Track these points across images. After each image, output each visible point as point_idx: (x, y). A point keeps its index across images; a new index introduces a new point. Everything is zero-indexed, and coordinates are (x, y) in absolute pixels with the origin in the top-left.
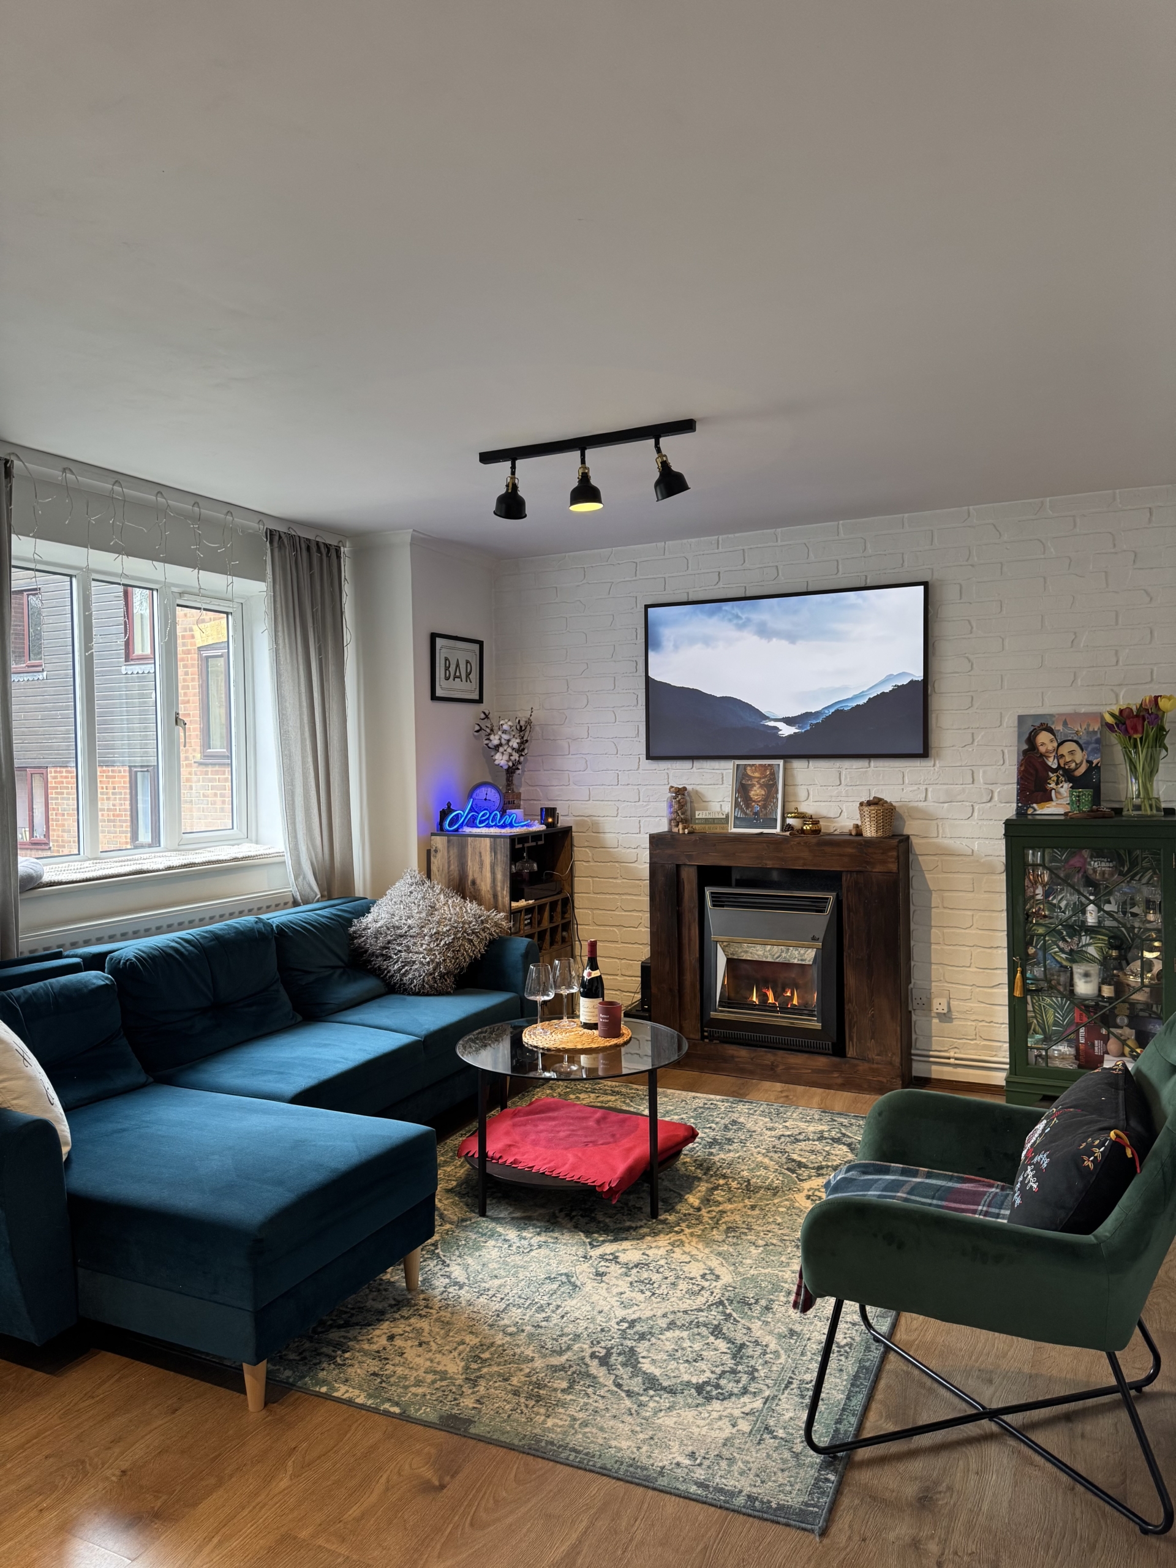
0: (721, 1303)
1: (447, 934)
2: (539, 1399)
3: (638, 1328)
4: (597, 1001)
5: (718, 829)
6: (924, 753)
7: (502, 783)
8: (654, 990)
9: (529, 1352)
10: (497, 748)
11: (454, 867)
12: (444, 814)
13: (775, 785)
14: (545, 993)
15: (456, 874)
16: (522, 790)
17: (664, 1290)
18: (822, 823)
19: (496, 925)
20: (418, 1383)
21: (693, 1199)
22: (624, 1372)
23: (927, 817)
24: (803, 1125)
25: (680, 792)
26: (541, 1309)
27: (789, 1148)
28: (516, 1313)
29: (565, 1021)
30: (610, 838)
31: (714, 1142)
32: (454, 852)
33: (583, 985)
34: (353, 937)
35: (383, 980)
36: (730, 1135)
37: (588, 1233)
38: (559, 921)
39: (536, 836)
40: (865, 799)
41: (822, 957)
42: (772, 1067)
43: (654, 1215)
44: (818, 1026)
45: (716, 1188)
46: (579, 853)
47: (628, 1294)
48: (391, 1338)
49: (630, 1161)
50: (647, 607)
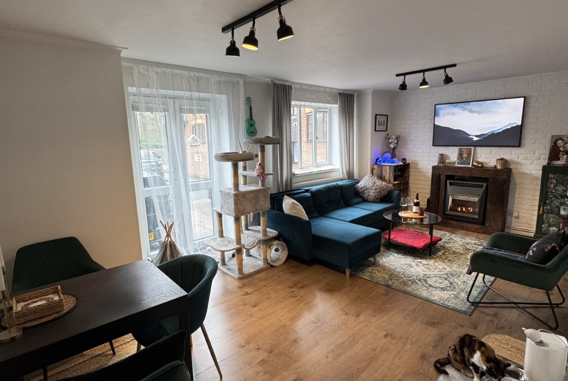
0: (447, 274)
1: (378, 189)
2: (405, 285)
3: (427, 276)
4: (418, 207)
5: (452, 165)
6: (519, 146)
7: (391, 152)
8: (431, 205)
9: (402, 276)
10: (391, 143)
11: (379, 173)
12: (377, 160)
13: (471, 154)
14: (405, 204)
15: (380, 175)
16: (396, 153)
17: (433, 270)
18: (484, 164)
19: (390, 187)
20: (379, 278)
21: (440, 253)
22: (424, 283)
23: (518, 163)
24: (470, 241)
25: (442, 155)
26: (404, 269)
27: (466, 245)
28: (399, 270)
29: (409, 211)
30: (420, 166)
31: (446, 242)
32: (379, 169)
33: (414, 203)
34: (356, 188)
35: (363, 199)
36: (450, 241)
37: (414, 257)
38: (405, 187)
39: (401, 166)
40: (498, 158)
41: (481, 200)
42: (463, 227)
43: (430, 255)
44: (477, 217)
45: (446, 252)
46: (411, 170)
47: (424, 269)
48: (372, 270)
49: (425, 243)
50: (435, 105)
